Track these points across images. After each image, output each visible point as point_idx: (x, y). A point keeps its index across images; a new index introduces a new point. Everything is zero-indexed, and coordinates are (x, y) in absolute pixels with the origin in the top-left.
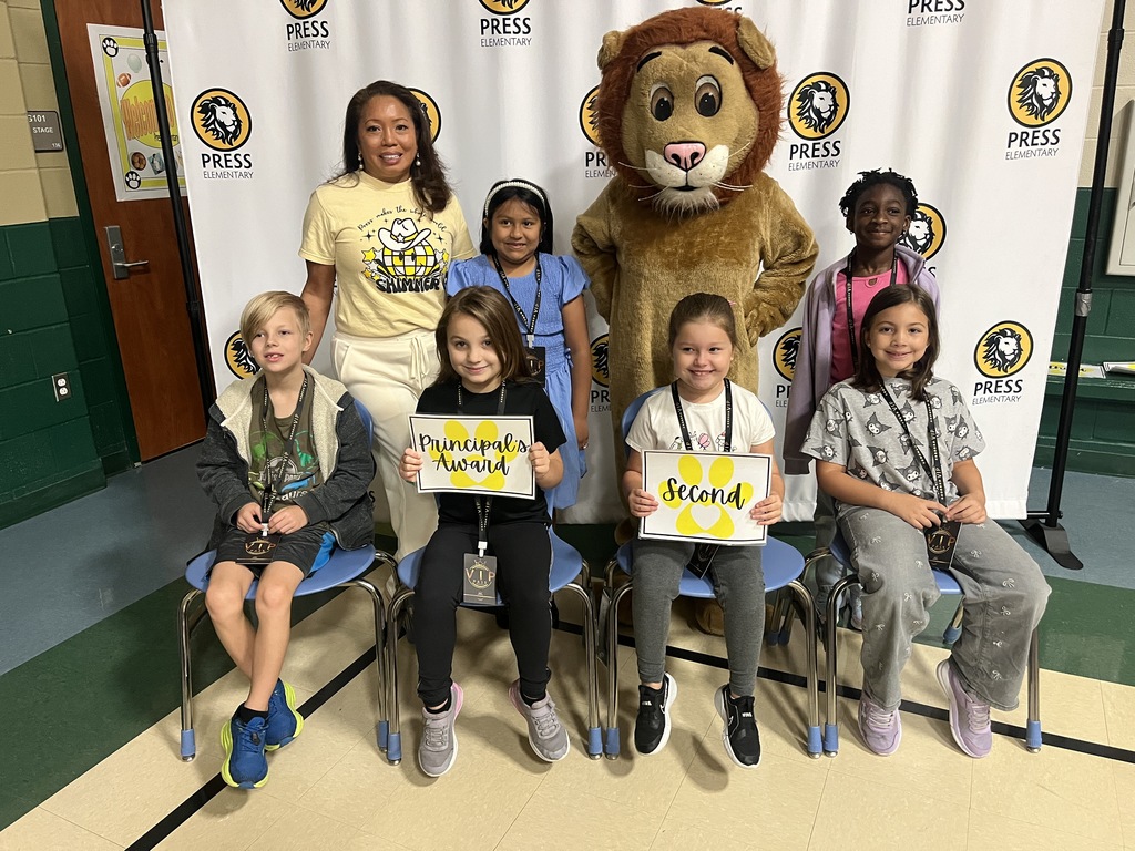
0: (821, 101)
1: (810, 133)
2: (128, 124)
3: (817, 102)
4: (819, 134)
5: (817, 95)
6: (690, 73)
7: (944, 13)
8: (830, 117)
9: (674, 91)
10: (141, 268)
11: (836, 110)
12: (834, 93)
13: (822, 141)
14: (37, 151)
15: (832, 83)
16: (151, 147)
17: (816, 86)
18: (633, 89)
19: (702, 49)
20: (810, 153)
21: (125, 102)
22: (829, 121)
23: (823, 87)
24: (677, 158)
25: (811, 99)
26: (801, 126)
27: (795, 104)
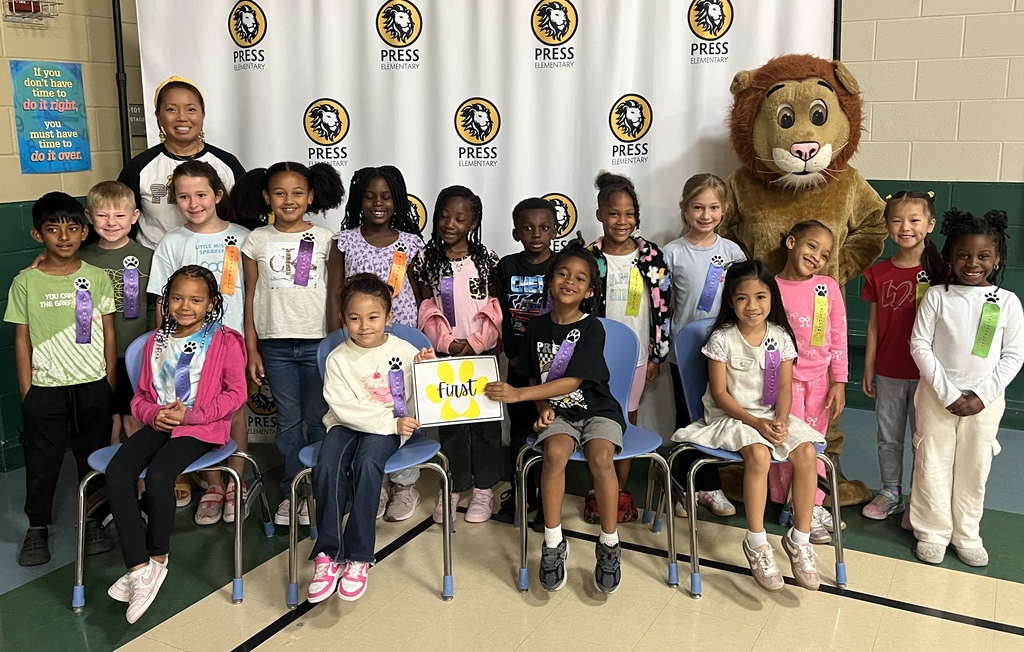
0: (633, 114)
1: (626, 137)
3: (629, 115)
4: (632, 138)
5: (629, 110)
6: (807, 98)
7: (715, 55)
8: (639, 126)
9: (796, 111)
11: (643, 121)
12: (641, 109)
13: (635, 143)
15: (640, 103)
17: (628, 103)
18: (762, 109)
19: (813, 82)
20: (626, 151)
22: (639, 130)
23: (633, 104)
24: (799, 152)
25: (625, 113)
26: (619, 132)
27: (615, 116)
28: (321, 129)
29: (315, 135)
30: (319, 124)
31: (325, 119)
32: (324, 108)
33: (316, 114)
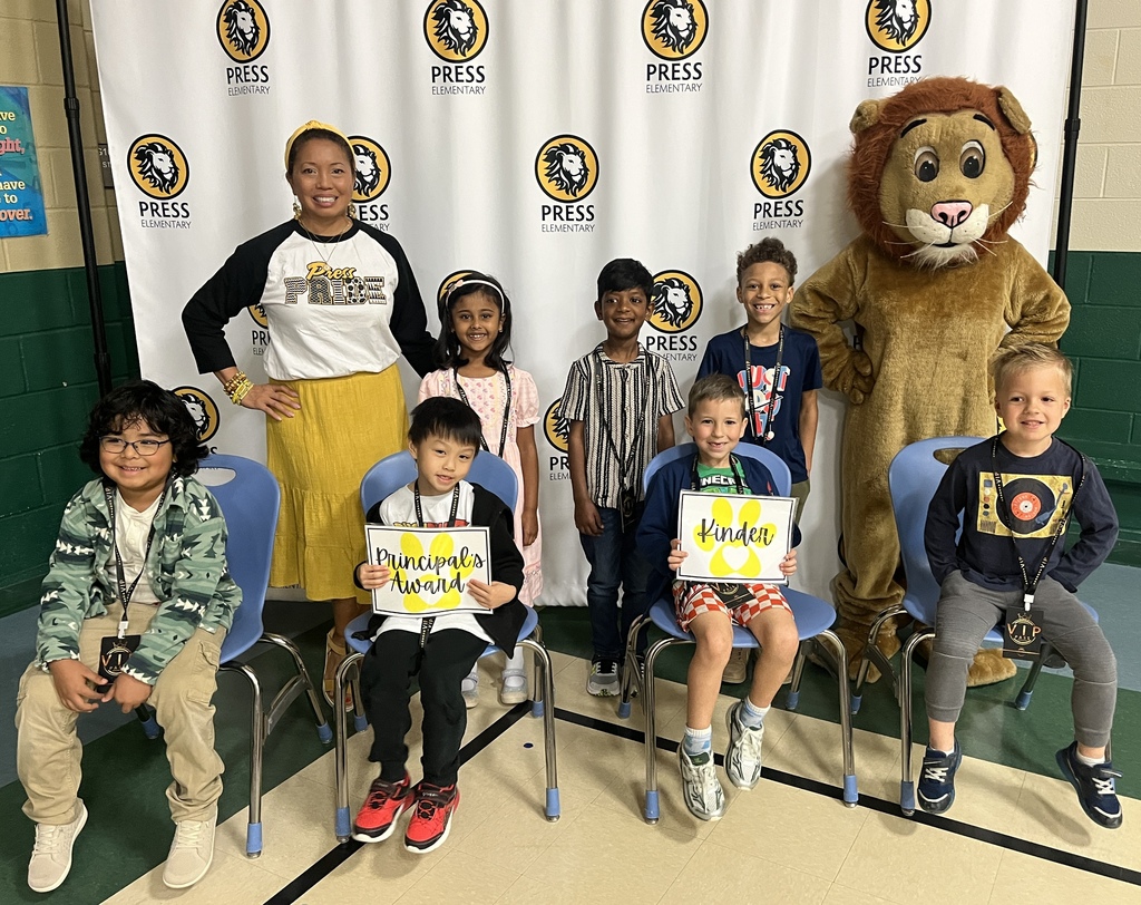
9: (941, 157)
11: (797, 169)
12: (794, 152)
13: (785, 200)
15: (794, 142)
17: (776, 144)
22: (790, 180)
23: (784, 145)
24: (944, 216)
25: (773, 157)
26: (764, 184)
27: (759, 161)
31: (358, 166)
32: (356, 149)
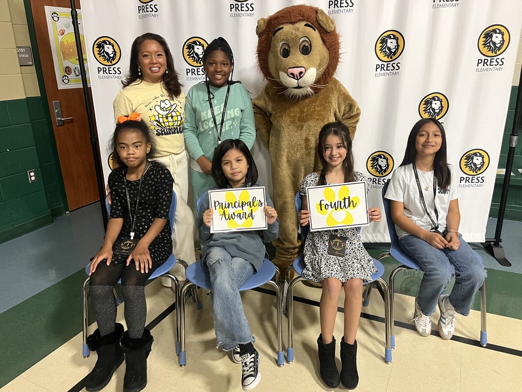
0: (391, 44)
1: (386, 59)
2: (63, 54)
3: (389, 44)
4: (390, 59)
5: (389, 41)
6: (297, 36)
7: (450, 2)
8: (395, 51)
9: (290, 44)
10: (69, 120)
11: (398, 48)
12: (397, 40)
13: (391, 63)
14: (21, 66)
15: (397, 35)
16: (74, 64)
17: (389, 37)
18: (272, 44)
19: (302, 25)
21: (62, 43)
22: (395, 53)
23: (392, 37)
24: (293, 75)
25: (386, 43)
26: (381, 56)
27: (379, 45)
28: (194, 56)
29: (190, 60)
30: (192, 53)
31: (196, 50)
32: (195, 43)
33: (191, 47)
